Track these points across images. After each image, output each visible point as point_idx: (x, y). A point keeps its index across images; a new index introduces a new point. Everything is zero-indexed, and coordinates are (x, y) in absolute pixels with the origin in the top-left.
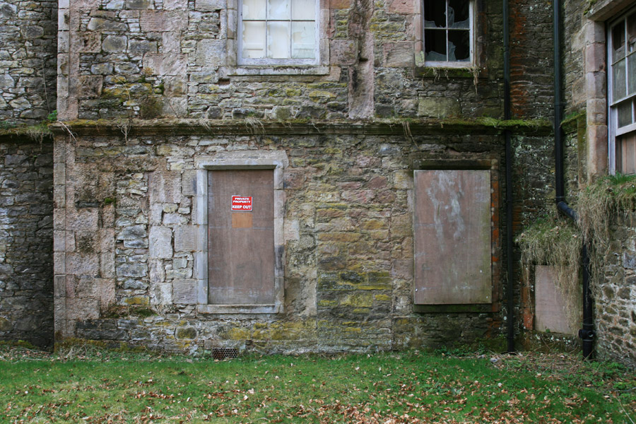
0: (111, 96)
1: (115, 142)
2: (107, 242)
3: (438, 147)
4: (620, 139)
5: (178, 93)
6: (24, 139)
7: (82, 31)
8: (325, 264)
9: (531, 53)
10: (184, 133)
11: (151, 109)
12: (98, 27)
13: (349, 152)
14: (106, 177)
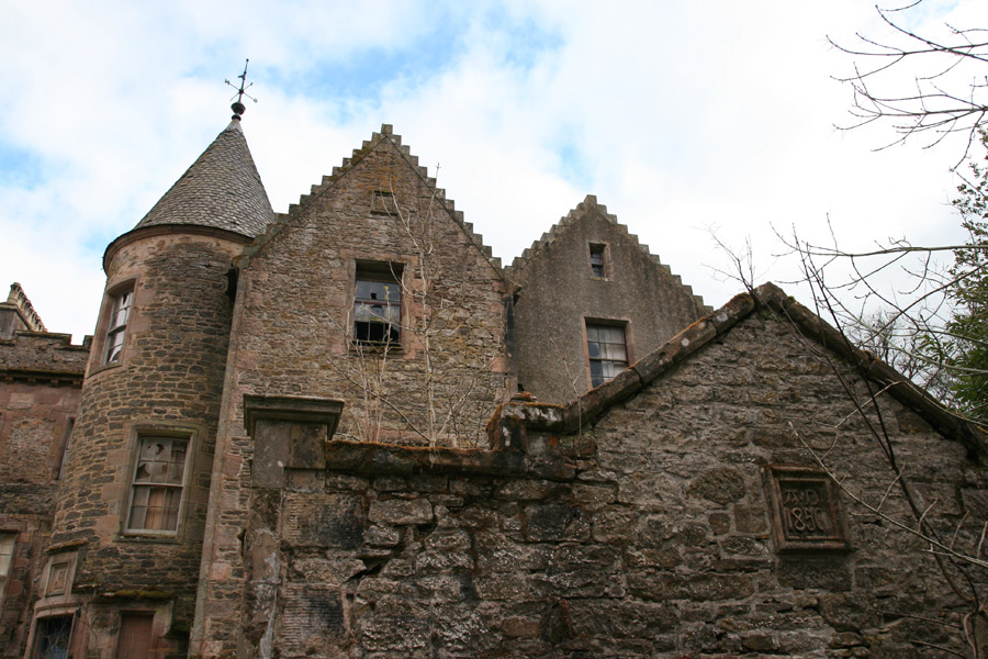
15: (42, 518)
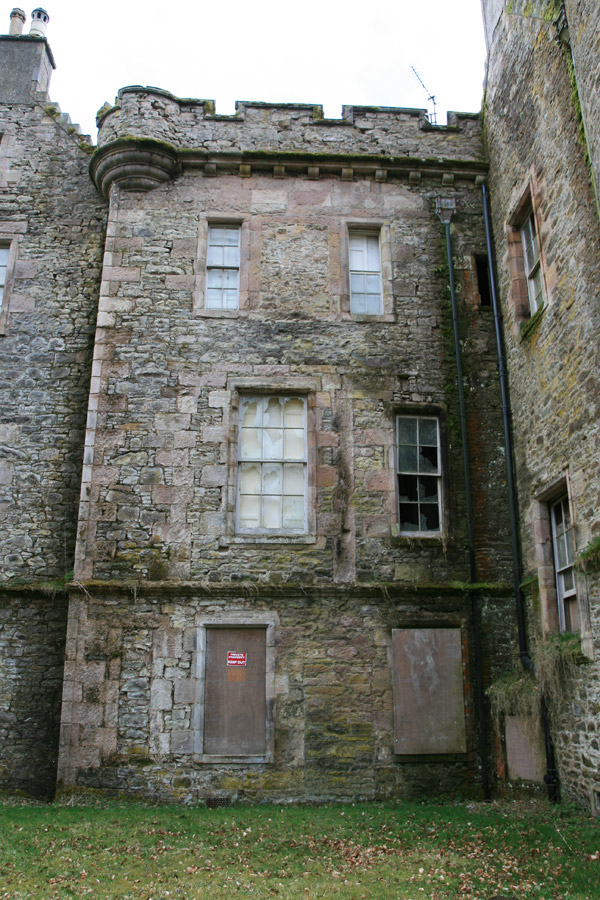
0: (123, 560)
1: (124, 601)
2: (111, 694)
3: (414, 608)
4: (567, 601)
5: (183, 558)
6: (38, 595)
7: (101, 502)
8: (313, 716)
9: (491, 524)
10: (186, 594)
11: (157, 572)
12: (115, 499)
13: (334, 612)
14: (115, 633)
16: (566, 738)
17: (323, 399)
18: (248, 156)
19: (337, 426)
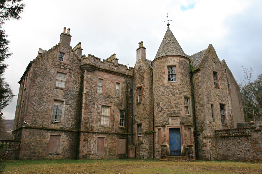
0: (88, 128)
1: (88, 133)
2: (86, 146)
3: (120, 136)
4: (139, 136)
5: (95, 128)
6: (73, 132)
7: (85, 119)
8: (109, 149)
9: (129, 126)
10: (96, 133)
11: (92, 130)
12: (87, 119)
13: (112, 136)
14: (87, 138)
15: (114, 104)
16: (138, 152)
17: (112, 108)
18: (105, 70)
19: (113, 112)
